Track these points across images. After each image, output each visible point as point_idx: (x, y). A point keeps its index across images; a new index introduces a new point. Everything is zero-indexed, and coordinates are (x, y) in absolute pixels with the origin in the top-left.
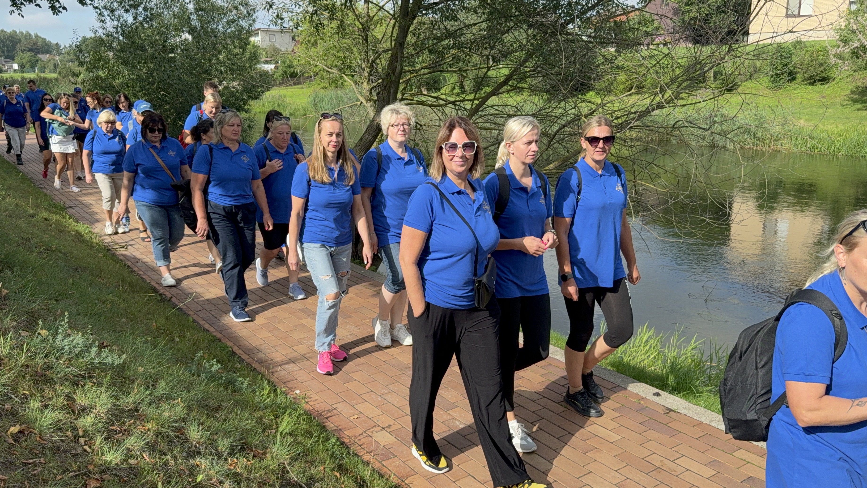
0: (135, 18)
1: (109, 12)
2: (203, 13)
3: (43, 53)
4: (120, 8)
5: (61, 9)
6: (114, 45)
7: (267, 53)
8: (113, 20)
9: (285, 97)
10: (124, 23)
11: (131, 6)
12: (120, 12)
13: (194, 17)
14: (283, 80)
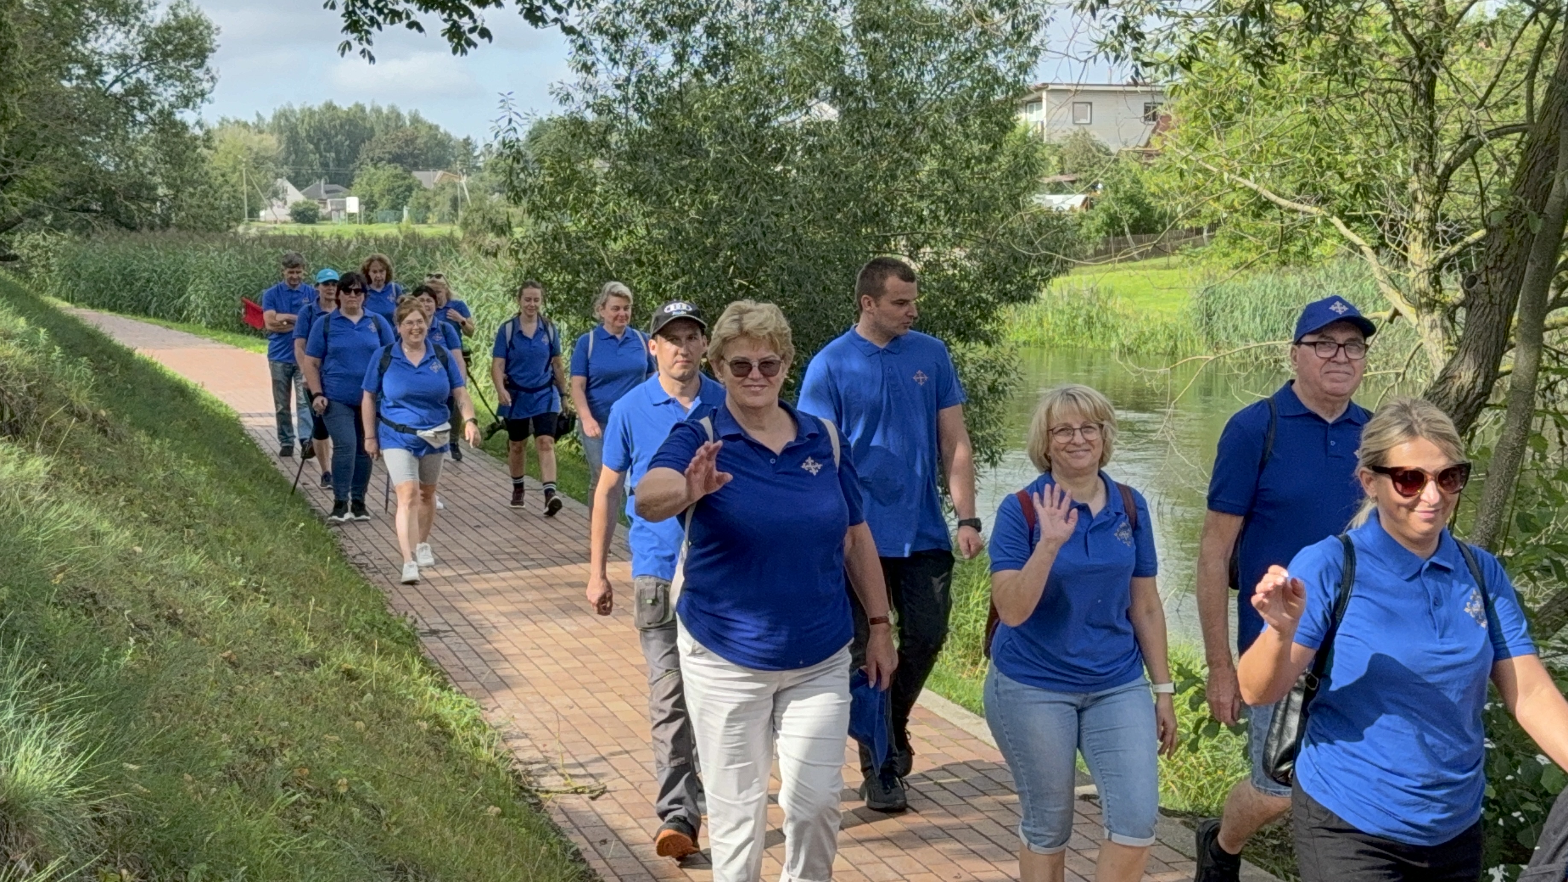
0: (680, 58)
1: (607, 41)
2: (879, 35)
3: (427, 166)
4: (640, 28)
5: (474, 37)
6: (613, 138)
7: (1061, 160)
8: (616, 63)
9: (1111, 293)
10: (646, 72)
11: (671, 21)
12: (640, 40)
13: (851, 50)
14: (1106, 242)
